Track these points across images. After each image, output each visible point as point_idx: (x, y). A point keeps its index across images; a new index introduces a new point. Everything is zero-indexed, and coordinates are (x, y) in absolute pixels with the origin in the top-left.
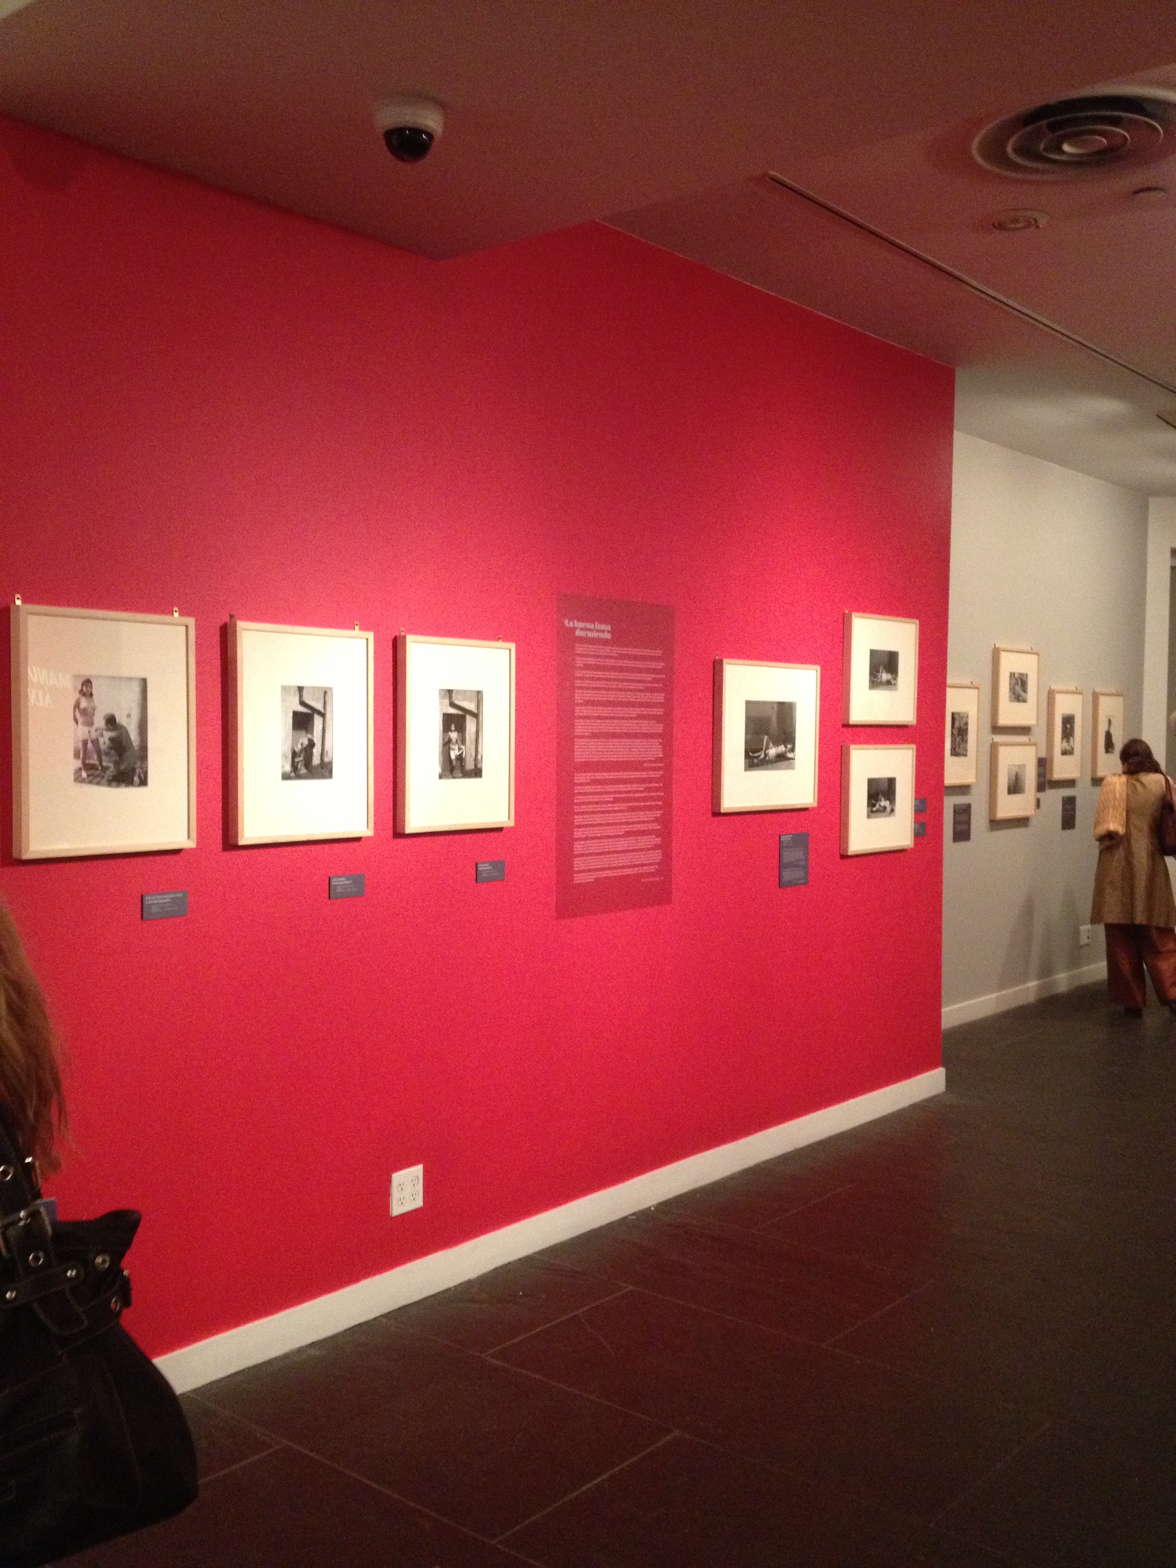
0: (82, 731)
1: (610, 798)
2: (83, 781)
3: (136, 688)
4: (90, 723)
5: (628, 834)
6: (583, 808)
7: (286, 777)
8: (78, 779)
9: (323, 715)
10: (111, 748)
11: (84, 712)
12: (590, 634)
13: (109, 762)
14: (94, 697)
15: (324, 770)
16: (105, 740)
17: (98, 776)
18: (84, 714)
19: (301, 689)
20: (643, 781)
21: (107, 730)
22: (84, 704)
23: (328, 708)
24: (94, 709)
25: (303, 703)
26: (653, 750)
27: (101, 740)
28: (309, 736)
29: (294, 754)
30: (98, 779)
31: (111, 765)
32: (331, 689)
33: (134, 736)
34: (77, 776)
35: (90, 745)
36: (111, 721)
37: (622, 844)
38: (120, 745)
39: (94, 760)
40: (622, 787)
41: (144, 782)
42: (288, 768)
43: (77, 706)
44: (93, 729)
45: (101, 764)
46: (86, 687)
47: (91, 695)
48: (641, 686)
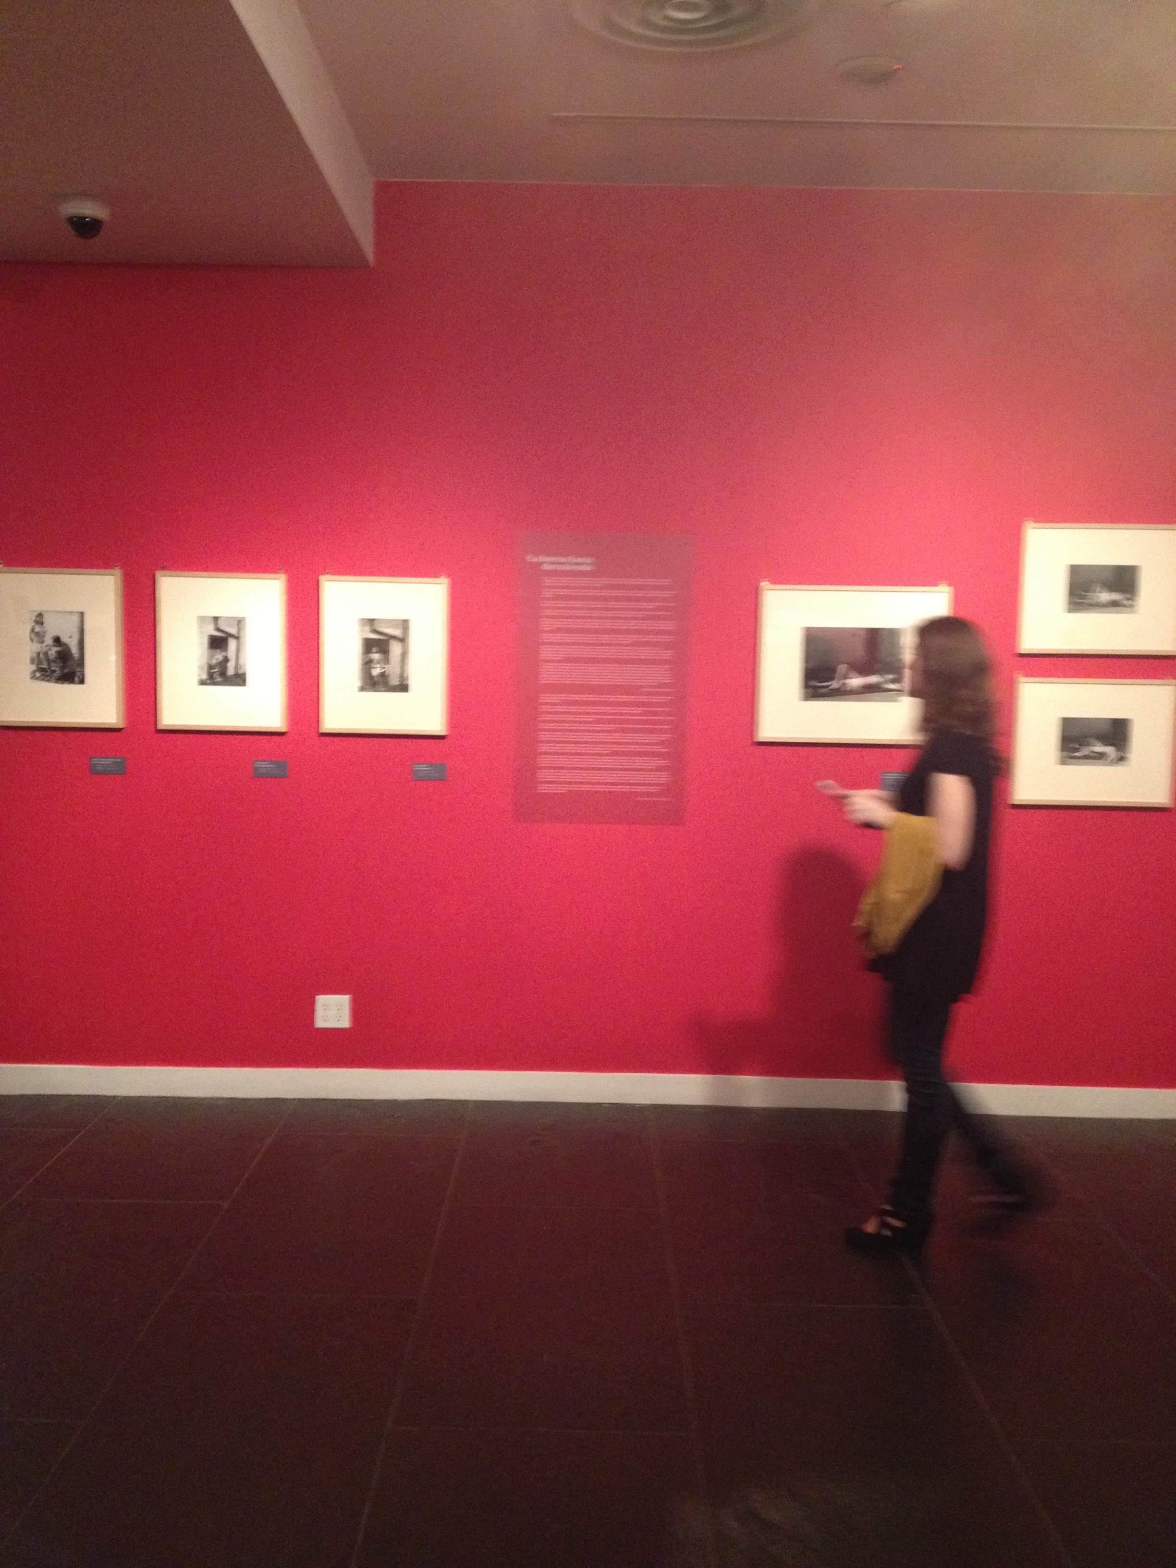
0: (36, 647)
1: (591, 718)
2: (37, 679)
3: (76, 619)
4: (42, 642)
5: (614, 754)
6: (548, 726)
7: (203, 683)
8: (33, 677)
9: (237, 638)
10: (57, 658)
11: (38, 634)
12: (564, 568)
13: (56, 667)
14: (44, 625)
15: (239, 679)
16: (53, 652)
17: (48, 676)
18: (38, 636)
19: (216, 619)
20: (638, 704)
21: (54, 646)
22: (37, 629)
23: (242, 634)
24: (45, 632)
25: (218, 630)
26: (661, 675)
27: (50, 653)
28: (224, 654)
29: (211, 667)
30: (49, 678)
31: (57, 669)
32: (244, 619)
33: (75, 650)
34: (32, 675)
35: (41, 655)
36: (57, 640)
37: (608, 762)
38: (64, 656)
39: (45, 666)
40: (609, 709)
41: (82, 681)
42: (204, 676)
43: (33, 630)
44: (44, 645)
45: (49, 668)
46: (39, 619)
47: (42, 624)
48: (641, 614)
